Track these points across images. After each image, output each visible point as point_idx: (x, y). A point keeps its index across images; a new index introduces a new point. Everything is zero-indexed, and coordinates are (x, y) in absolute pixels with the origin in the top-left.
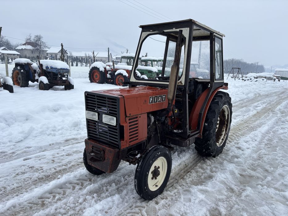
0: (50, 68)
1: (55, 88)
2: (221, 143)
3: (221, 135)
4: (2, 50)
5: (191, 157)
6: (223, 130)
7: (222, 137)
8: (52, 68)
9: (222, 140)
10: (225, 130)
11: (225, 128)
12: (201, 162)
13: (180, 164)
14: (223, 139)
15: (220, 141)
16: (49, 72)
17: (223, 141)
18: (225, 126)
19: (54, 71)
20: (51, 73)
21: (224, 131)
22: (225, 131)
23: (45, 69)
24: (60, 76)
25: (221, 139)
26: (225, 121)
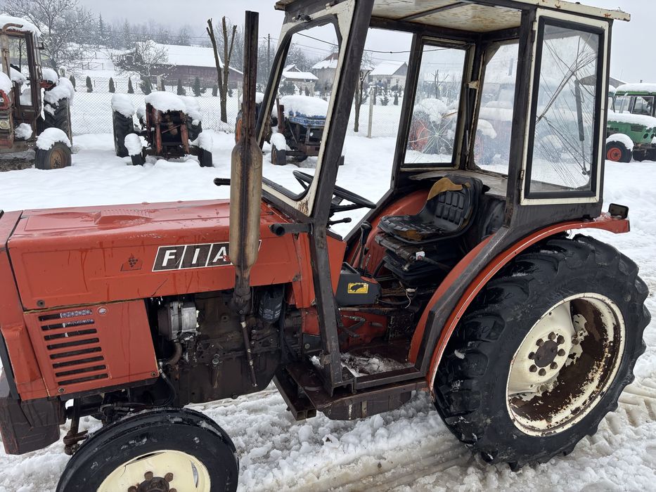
0: (295, 115)
1: (310, 159)
2: (562, 425)
3: (579, 392)
4: (289, 71)
5: (423, 443)
6: (590, 375)
7: (578, 402)
8: (298, 115)
9: (576, 412)
10: (597, 377)
11: (600, 372)
12: (450, 470)
13: (356, 461)
14: (578, 409)
15: (566, 413)
16: (294, 125)
17: (573, 419)
18: (603, 363)
19: (301, 122)
20: (297, 127)
21: (592, 380)
22: (600, 382)
23: (288, 117)
24: (312, 134)
25: (573, 407)
26: (602, 348)
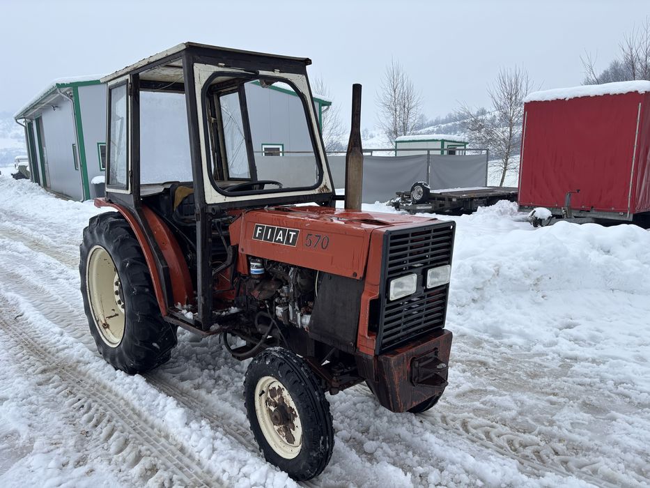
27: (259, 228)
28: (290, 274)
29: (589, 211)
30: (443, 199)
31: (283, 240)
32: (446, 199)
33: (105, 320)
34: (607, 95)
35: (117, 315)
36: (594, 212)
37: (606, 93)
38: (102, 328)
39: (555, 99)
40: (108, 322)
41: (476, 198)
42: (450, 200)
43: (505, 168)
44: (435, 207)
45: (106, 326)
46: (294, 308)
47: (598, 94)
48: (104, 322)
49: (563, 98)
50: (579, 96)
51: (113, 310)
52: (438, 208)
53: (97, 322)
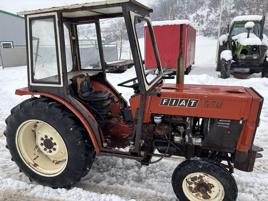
27: (165, 100)
28: (187, 121)
29: (171, 69)
30: (113, 67)
31: (186, 105)
32: (114, 66)
33: (33, 162)
34: (175, 25)
35: (38, 157)
36: (173, 69)
37: (175, 24)
38: (33, 167)
39: (156, 25)
40: (36, 163)
41: (124, 66)
42: (116, 67)
43: (121, 51)
44: (110, 70)
45: (36, 165)
46: (189, 136)
47: (172, 24)
48: (33, 163)
49: (159, 25)
50: (165, 25)
51: (35, 154)
52: (111, 70)
53: (29, 164)
